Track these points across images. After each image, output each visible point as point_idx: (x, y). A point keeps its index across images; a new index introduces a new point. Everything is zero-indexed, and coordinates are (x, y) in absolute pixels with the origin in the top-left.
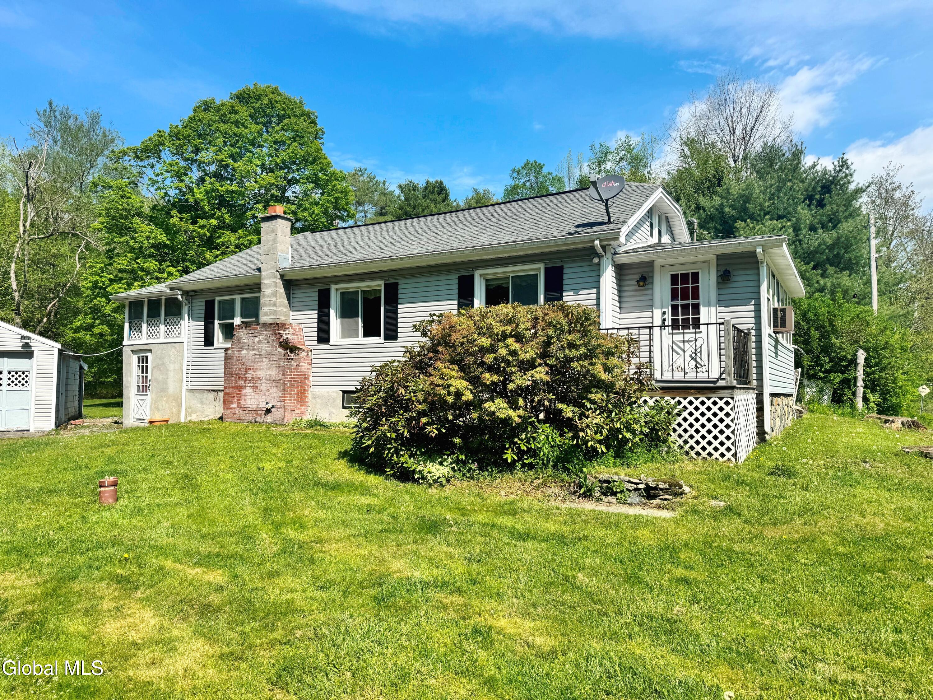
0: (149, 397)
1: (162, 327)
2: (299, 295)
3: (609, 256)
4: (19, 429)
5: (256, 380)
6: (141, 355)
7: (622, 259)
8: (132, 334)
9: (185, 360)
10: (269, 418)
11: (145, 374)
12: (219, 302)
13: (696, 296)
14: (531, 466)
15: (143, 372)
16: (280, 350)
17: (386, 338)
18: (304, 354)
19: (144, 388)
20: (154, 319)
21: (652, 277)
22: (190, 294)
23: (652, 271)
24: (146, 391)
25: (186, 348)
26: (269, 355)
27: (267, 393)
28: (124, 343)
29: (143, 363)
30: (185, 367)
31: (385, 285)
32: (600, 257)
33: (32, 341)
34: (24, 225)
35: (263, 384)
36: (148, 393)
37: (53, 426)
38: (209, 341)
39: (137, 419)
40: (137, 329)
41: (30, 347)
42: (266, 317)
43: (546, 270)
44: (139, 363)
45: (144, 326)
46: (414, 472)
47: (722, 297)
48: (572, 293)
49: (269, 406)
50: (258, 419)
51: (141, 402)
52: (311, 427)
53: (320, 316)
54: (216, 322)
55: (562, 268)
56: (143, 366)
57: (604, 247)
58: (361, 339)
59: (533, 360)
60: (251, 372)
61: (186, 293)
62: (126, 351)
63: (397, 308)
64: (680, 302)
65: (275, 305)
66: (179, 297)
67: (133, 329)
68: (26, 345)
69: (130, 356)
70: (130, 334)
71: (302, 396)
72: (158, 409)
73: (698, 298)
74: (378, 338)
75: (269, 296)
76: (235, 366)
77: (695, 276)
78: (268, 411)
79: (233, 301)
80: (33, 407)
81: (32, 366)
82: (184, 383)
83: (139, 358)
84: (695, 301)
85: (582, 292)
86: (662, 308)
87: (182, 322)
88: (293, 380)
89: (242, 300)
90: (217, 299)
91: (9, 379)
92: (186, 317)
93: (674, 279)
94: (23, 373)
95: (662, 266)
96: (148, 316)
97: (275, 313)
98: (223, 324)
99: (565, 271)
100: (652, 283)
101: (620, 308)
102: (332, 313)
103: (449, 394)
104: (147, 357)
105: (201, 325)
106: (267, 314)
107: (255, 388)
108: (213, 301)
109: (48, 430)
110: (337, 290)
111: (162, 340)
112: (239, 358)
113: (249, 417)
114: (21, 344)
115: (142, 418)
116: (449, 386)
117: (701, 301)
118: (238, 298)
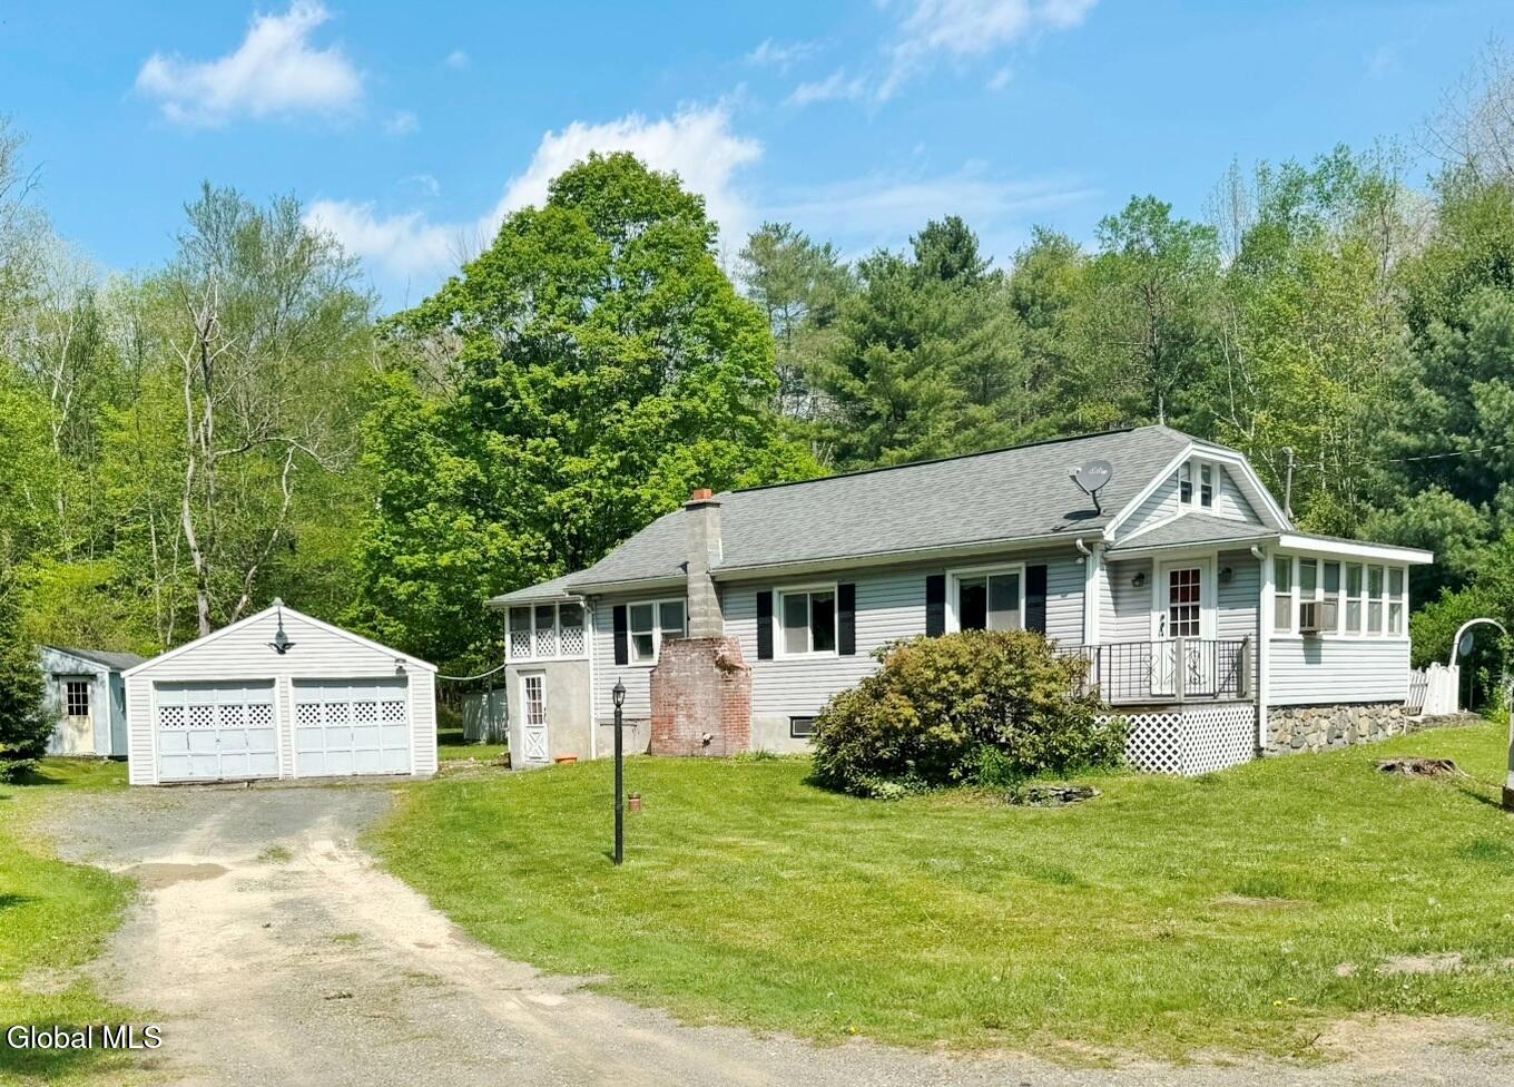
0: (544, 730)
1: (558, 640)
2: (733, 598)
3: (1098, 554)
4: (399, 772)
5: (692, 706)
6: (531, 677)
7: (1113, 556)
8: (516, 650)
9: (592, 681)
10: (708, 751)
11: (537, 701)
12: (632, 608)
13: (1196, 598)
14: (974, 782)
15: (534, 699)
16: (717, 671)
17: (841, 653)
18: (743, 674)
19: (536, 718)
20: (546, 629)
21: (1151, 575)
22: (595, 599)
23: (1151, 568)
24: (541, 723)
25: (592, 666)
26: (704, 676)
27: (704, 722)
28: (506, 662)
29: (533, 687)
30: (592, 691)
31: (840, 587)
32: (1085, 556)
33: (407, 664)
35: (699, 712)
36: (544, 724)
37: (435, 768)
38: (621, 658)
39: (531, 758)
40: (522, 644)
41: (404, 672)
42: (697, 630)
43: (1028, 569)
44: (528, 686)
45: (533, 639)
46: (870, 790)
47: (1224, 599)
48: (1059, 597)
49: (707, 737)
50: (695, 752)
51: (535, 737)
52: (758, 759)
53: (760, 627)
54: (630, 634)
55: (1045, 567)
56: (534, 692)
57: (1089, 546)
58: (811, 654)
59: (973, 689)
60: (683, 698)
61: (589, 597)
62: (510, 673)
63: (854, 616)
64: (1179, 604)
65: (706, 614)
66: (582, 603)
67: (516, 643)
68: (400, 670)
69: (515, 679)
70: (513, 650)
71: (742, 727)
72: (560, 746)
73: (1198, 600)
74: (831, 652)
75: (699, 604)
76: (663, 691)
77: (1196, 573)
78: (706, 743)
79: (649, 608)
80: (412, 746)
81: (407, 696)
82: (593, 711)
83: (528, 680)
84: (1195, 603)
85: (1069, 596)
86: (1160, 610)
87: (585, 634)
88: (732, 705)
89: (662, 606)
90: (629, 605)
91: (383, 712)
92: (590, 626)
93: (1174, 576)
94: (398, 704)
95: (1162, 562)
96: (538, 627)
97: (706, 624)
98: (641, 637)
99: (1049, 571)
100: (1151, 582)
101: (1116, 611)
102: (775, 621)
103: (900, 721)
104: (539, 679)
105: (609, 637)
106: (697, 626)
107: (689, 716)
108: (624, 608)
109: (430, 773)
110: (780, 593)
111: (559, 657)
112: (668, 681)
113: (683, 751)
114: (395, 669)
115: (541, 756)
116: (899, 714)
117: (1200, 603)
118: (656, 604)
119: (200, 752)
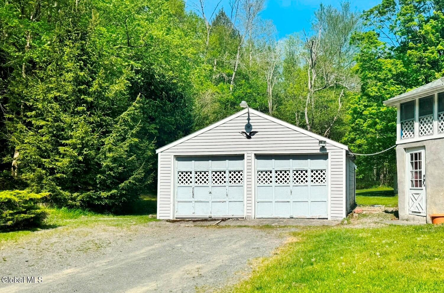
0: (423, 191)
1: (436, 123)
4: (320, 217)
6: (414, 152)
8: (404, 134)
11: (418, 170)
15: (416, 168)
19: (418, 183)
20: (427, 116)
24: (421, 186)
28: (397, 143)
29: (416, 160)
33: (327, 145)
34: (311, 83)
36: (423, 187)
37: (344, 216)
39: (413, 212)
40: (408, 129)
41: (326, 149)
44: (412, 159)
45: (417, 125)
51: (416, 196)
56: (416, 163)
62: (399, 150)
67: (405, 129)
68: (323, 148)
69: (403, 154)
70: (402, 134)
72: (435, 205)
80: (329, 199)
81: (327, 166)
83: (412, 155)
91: (312, 176)
94: (322, 172)
96: (420, 115)
104: (420, 154)
109: (341, 219)
111: (436, 136)
114: (319, 148)
115: (417, 211)
119: (199, 200)
